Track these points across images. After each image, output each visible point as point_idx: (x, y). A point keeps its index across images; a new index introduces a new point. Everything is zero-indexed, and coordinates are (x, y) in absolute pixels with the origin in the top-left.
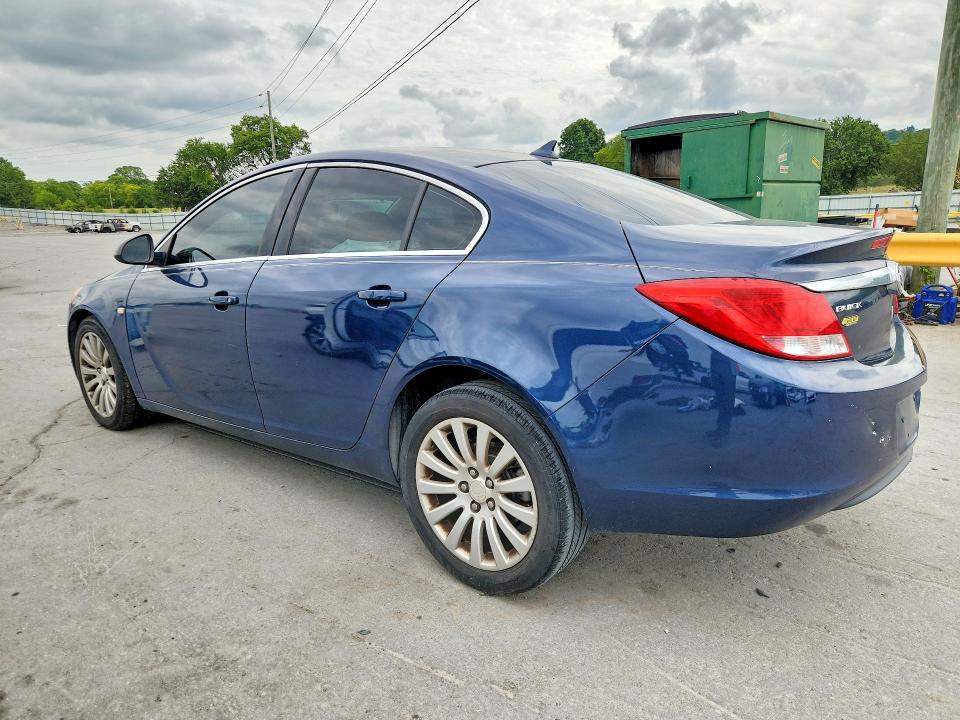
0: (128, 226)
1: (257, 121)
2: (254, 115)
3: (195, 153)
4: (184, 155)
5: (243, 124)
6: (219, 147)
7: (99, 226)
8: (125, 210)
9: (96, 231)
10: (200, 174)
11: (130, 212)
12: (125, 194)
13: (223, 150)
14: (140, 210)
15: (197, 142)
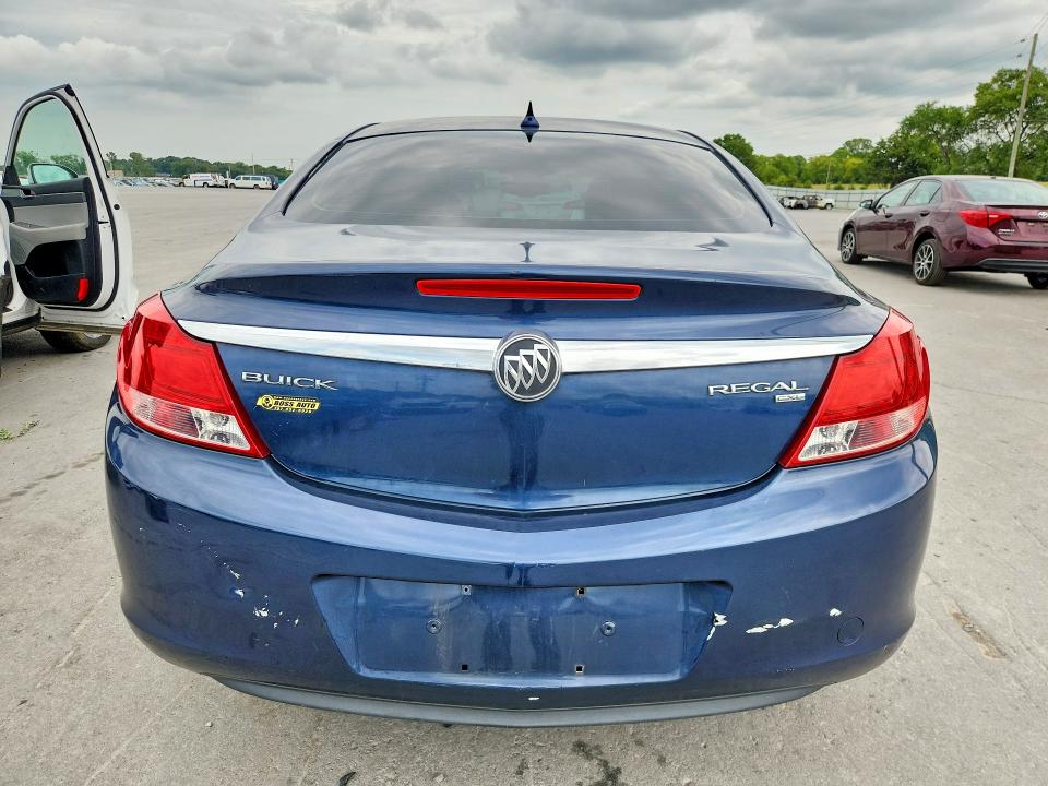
0: (821, 204)
1: (1016, 75)
2: (1014, 68)
3: (924, 119)
4: (910, 123)
5: (995, 80)
6: (956, 112)
7: (793, 202)
8: (833, 186)
9: (790, 207)
10: (924, 145)
11: (836, 189)
12: (844, 170)
13: (960, 115)
14: (847, 186)
15: (929, 105)
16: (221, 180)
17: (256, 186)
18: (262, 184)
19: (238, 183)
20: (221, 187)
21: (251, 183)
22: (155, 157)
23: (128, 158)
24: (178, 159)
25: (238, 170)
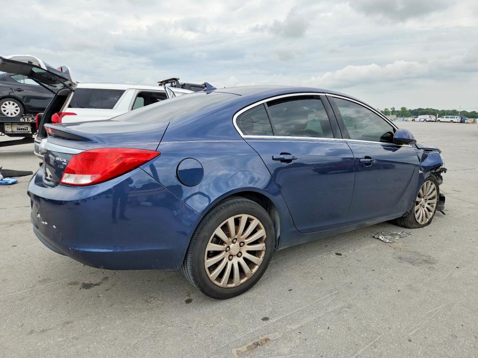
16: (433, 118)
17: (452, 121)
18: (455, 120)
19: (441, 119)
20: (433, 121)
21: (449, 120)
22: (413, 109)
23: (400, 110)
24: (423, 109)
25: (443, 113)
